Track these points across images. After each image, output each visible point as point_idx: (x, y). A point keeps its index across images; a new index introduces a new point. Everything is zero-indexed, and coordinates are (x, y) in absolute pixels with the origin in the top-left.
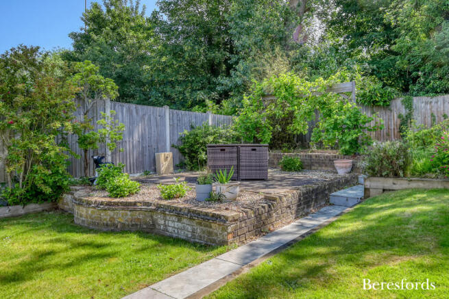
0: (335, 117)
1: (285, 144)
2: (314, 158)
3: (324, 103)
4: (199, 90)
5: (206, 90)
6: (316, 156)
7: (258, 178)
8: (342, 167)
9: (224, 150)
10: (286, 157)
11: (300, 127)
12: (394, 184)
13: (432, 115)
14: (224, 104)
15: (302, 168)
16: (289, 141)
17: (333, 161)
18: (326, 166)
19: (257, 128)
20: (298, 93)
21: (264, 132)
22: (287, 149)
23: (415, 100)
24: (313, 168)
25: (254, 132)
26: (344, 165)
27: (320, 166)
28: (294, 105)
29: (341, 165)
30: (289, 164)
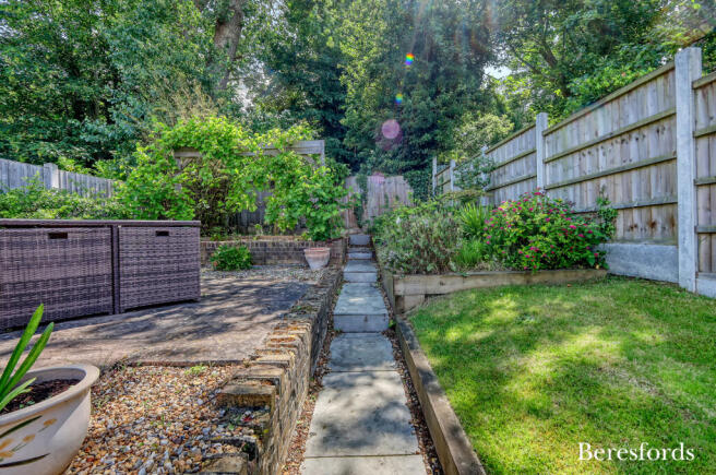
0: (304, 185)
1: (216, 228)
2: (270, 246)
3: (283, 166)
4: (44, 140)
5: (62, 143)
6: (273, 244)
7: (176, 298)
8: (318, 259)
9: (64, 236)
10: (225, 248)
11: (242, 202)
12: (442, 284)
13: (386, 196)
14: (100, 167)
15: (252, 263)
16: (221, 224)
17: (302, 249)
18: (290, 258)
19: (166, 201)
20: (239, 149)
21: (180, 208)
22: (219, 236)
23: (370, 179)
24: (269, 262)
25: (161, 207)
26: (321, 255)
27: (280, 258)
28: (234, 168)
29: (316, 255)
30: (230, 259)
